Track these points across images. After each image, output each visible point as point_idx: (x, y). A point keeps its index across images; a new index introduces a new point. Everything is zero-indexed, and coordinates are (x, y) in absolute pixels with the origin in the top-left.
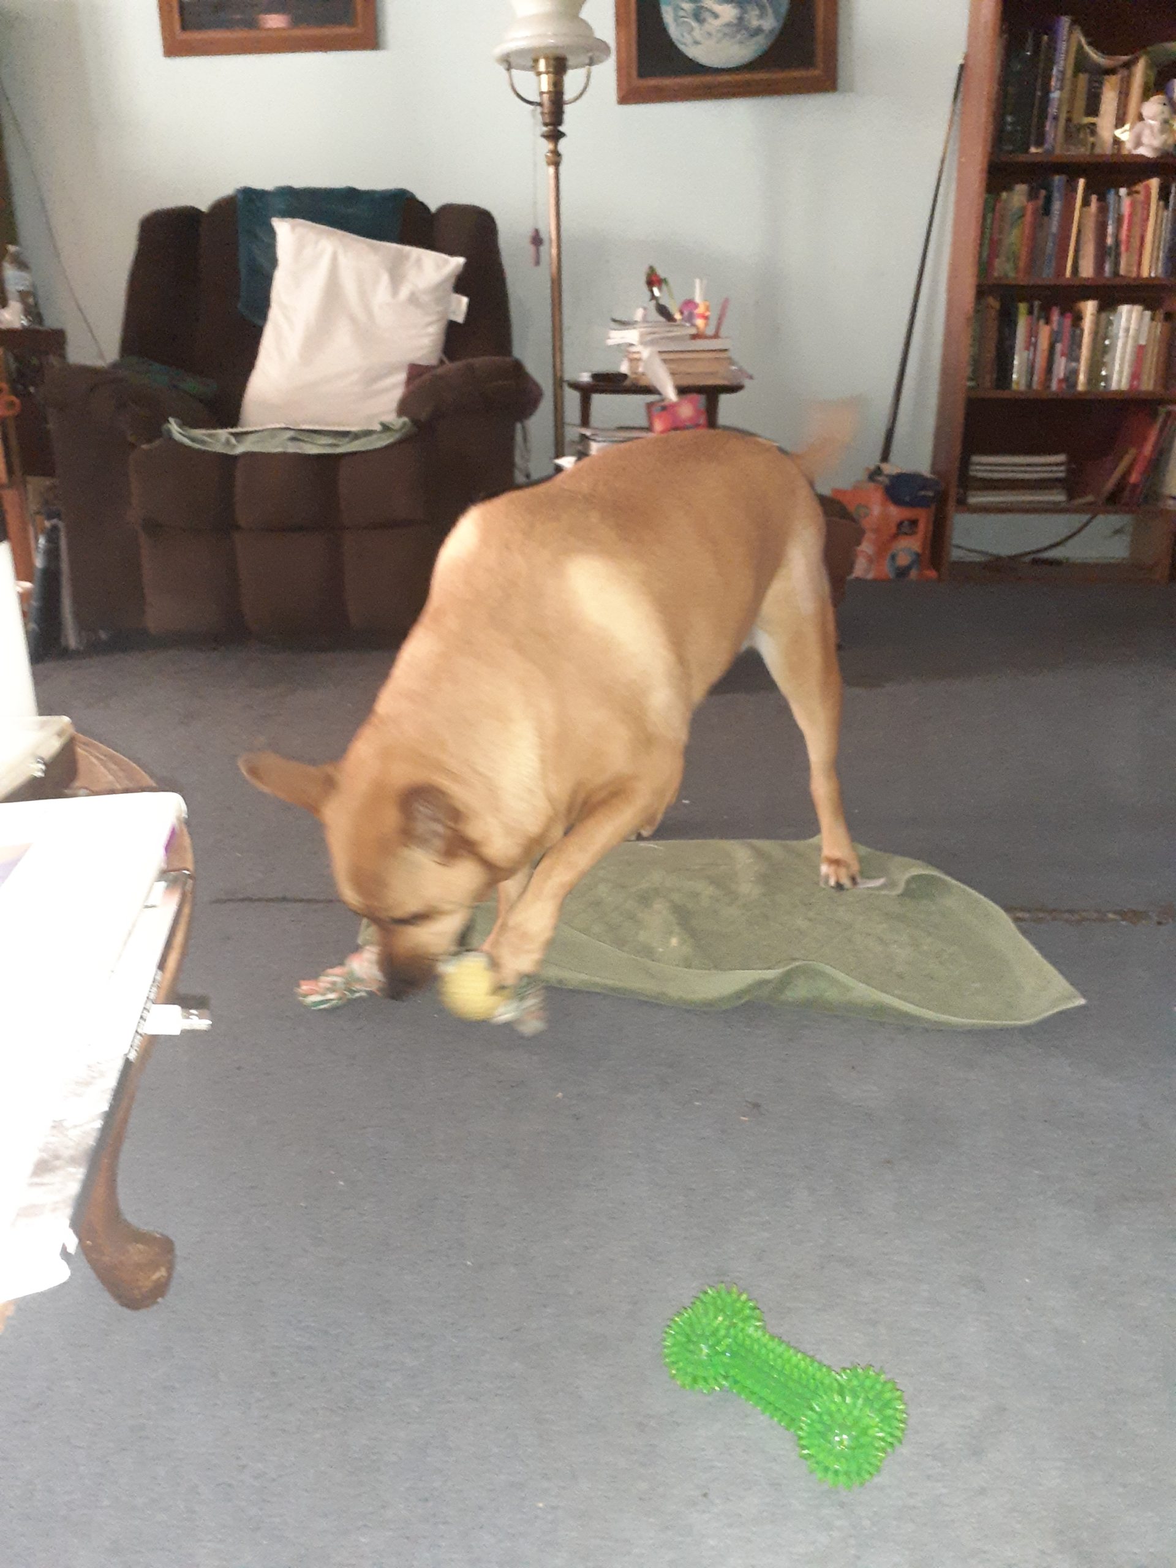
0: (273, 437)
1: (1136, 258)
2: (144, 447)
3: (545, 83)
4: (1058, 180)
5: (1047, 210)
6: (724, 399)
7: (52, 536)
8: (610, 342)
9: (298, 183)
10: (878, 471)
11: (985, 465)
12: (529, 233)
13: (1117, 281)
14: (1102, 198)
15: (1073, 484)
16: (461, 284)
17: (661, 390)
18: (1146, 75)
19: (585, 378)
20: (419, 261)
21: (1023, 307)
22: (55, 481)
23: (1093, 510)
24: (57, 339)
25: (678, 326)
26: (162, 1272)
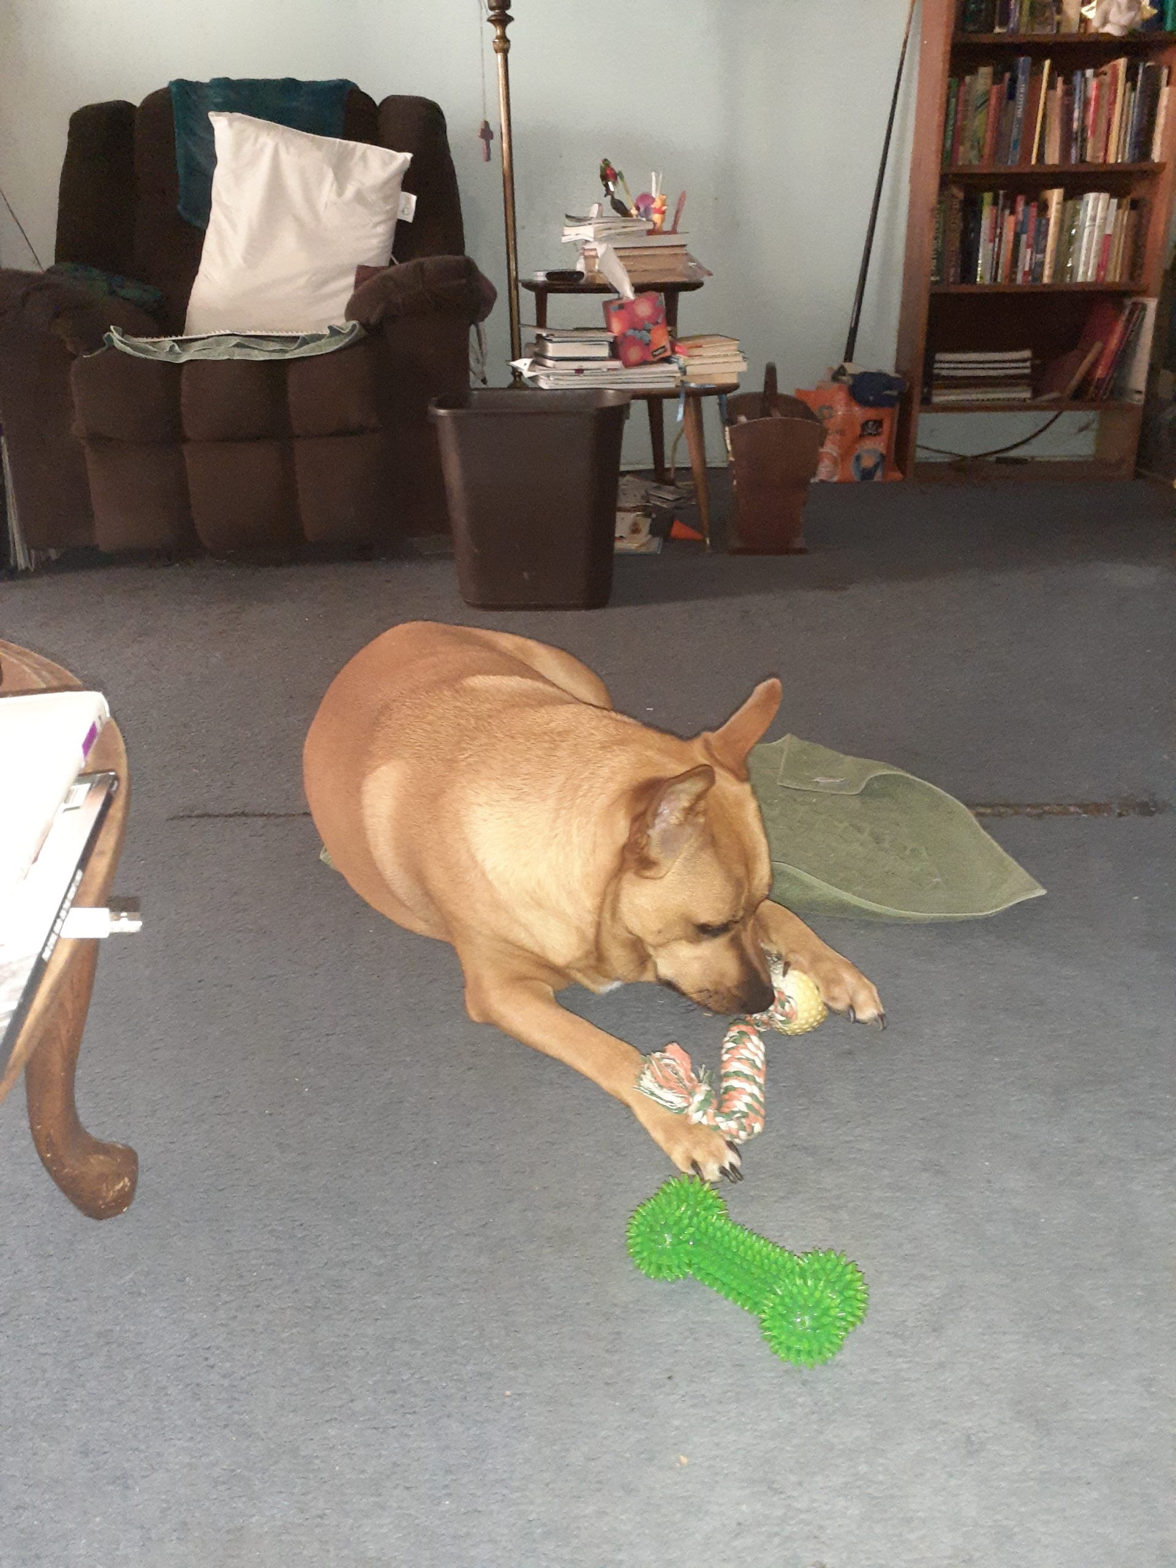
0: (219, 344)
1: (1102, 145)
2: (85, 356)
4: (1023, 62)
5: (1012, 95)
6: (683, 296)
8: (564, 239)
9: (236, 74)
10: (841, 371)
11: (949, 362)
12: (478, 126)
13: (1083, 168)
14: (1068, 82)
15: (1037, 381)
16: (410, 181)
17: (619, 290)
19: (541, 277)
20: (364, 157)
21: (988, 197)
23: (1058, 406)
25: (634, 221)
26: (127, 1181)
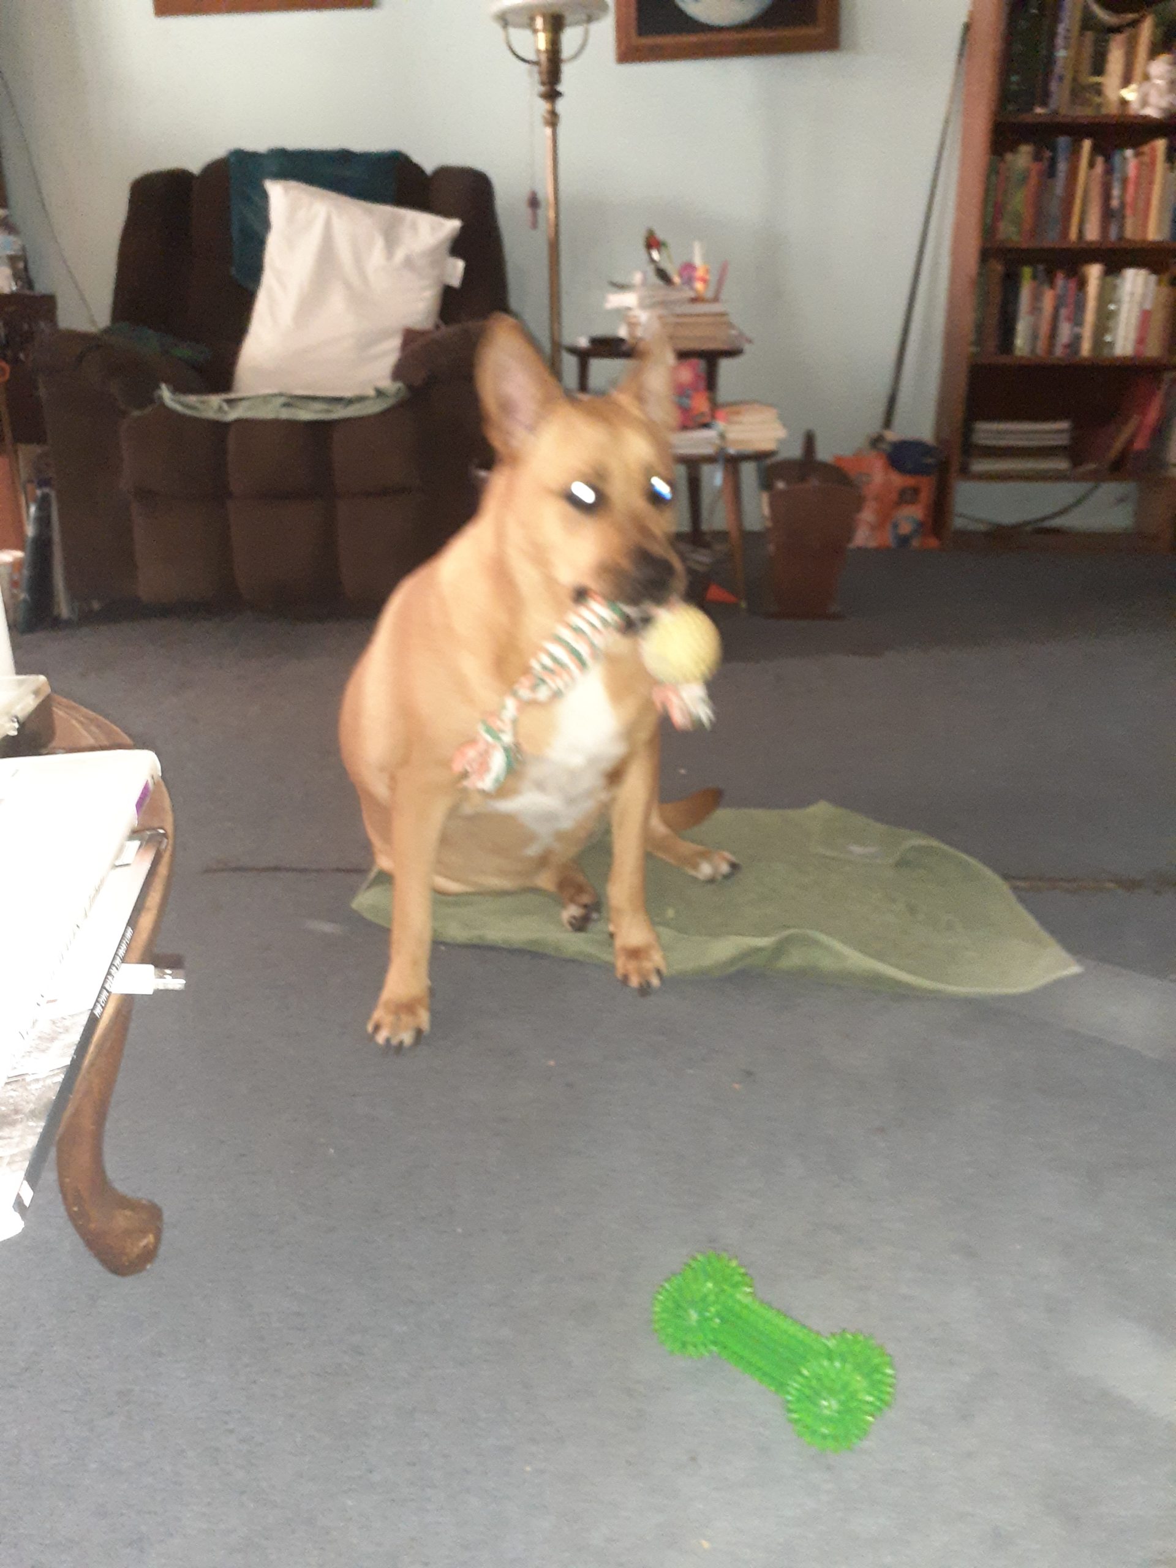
0: (266, 403)
1: (1142, 220)
2: (136, 413)
3: (542, 41)
4: (1063, 141)
5: (1051, 172)
6: (723, 362)
7: (44, 504)
8: (609, 306)
9: (291, 145)
10: (880, 438)
11: (988, 432)
12: (526, 196)
13: (1123, 245)
14: (1108, 159)
15: (1076, 452)
16: (458, 247)
18: (1154, 34)
19: (583, 342)
20: (414, 226)
21: (1027, 271)
22: (46, 448)
23: (1097, 477)
24: (47, 305)
25: (676, 289)
26: (151, 1238)
